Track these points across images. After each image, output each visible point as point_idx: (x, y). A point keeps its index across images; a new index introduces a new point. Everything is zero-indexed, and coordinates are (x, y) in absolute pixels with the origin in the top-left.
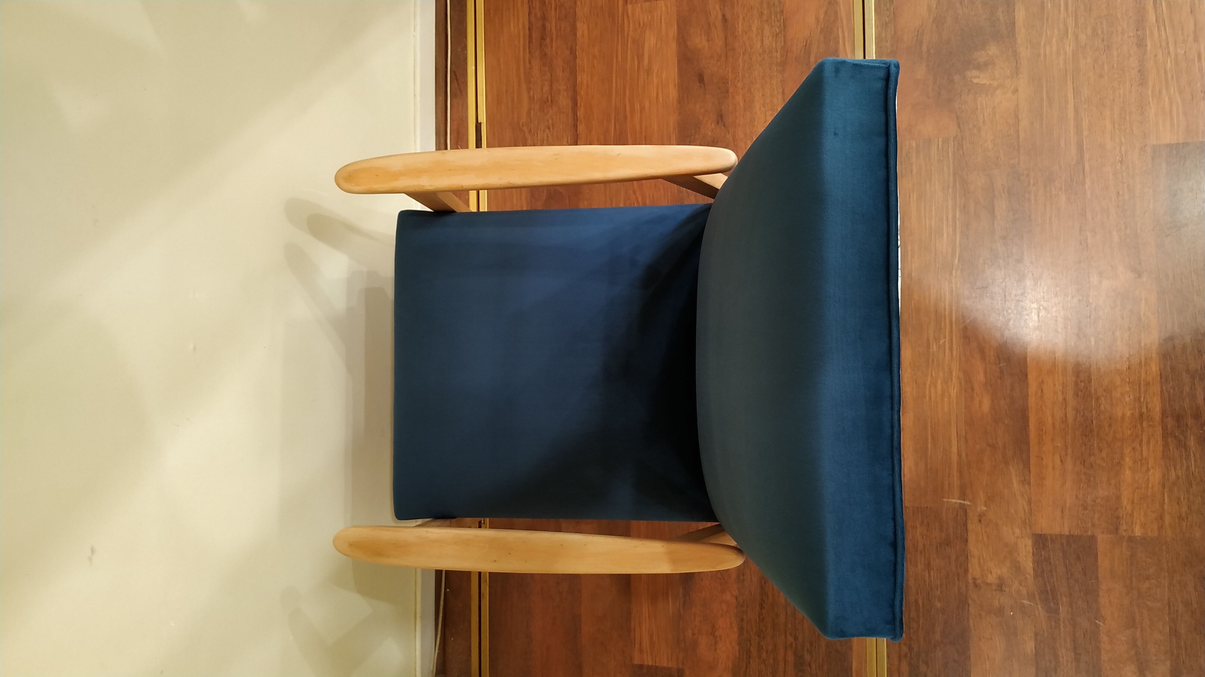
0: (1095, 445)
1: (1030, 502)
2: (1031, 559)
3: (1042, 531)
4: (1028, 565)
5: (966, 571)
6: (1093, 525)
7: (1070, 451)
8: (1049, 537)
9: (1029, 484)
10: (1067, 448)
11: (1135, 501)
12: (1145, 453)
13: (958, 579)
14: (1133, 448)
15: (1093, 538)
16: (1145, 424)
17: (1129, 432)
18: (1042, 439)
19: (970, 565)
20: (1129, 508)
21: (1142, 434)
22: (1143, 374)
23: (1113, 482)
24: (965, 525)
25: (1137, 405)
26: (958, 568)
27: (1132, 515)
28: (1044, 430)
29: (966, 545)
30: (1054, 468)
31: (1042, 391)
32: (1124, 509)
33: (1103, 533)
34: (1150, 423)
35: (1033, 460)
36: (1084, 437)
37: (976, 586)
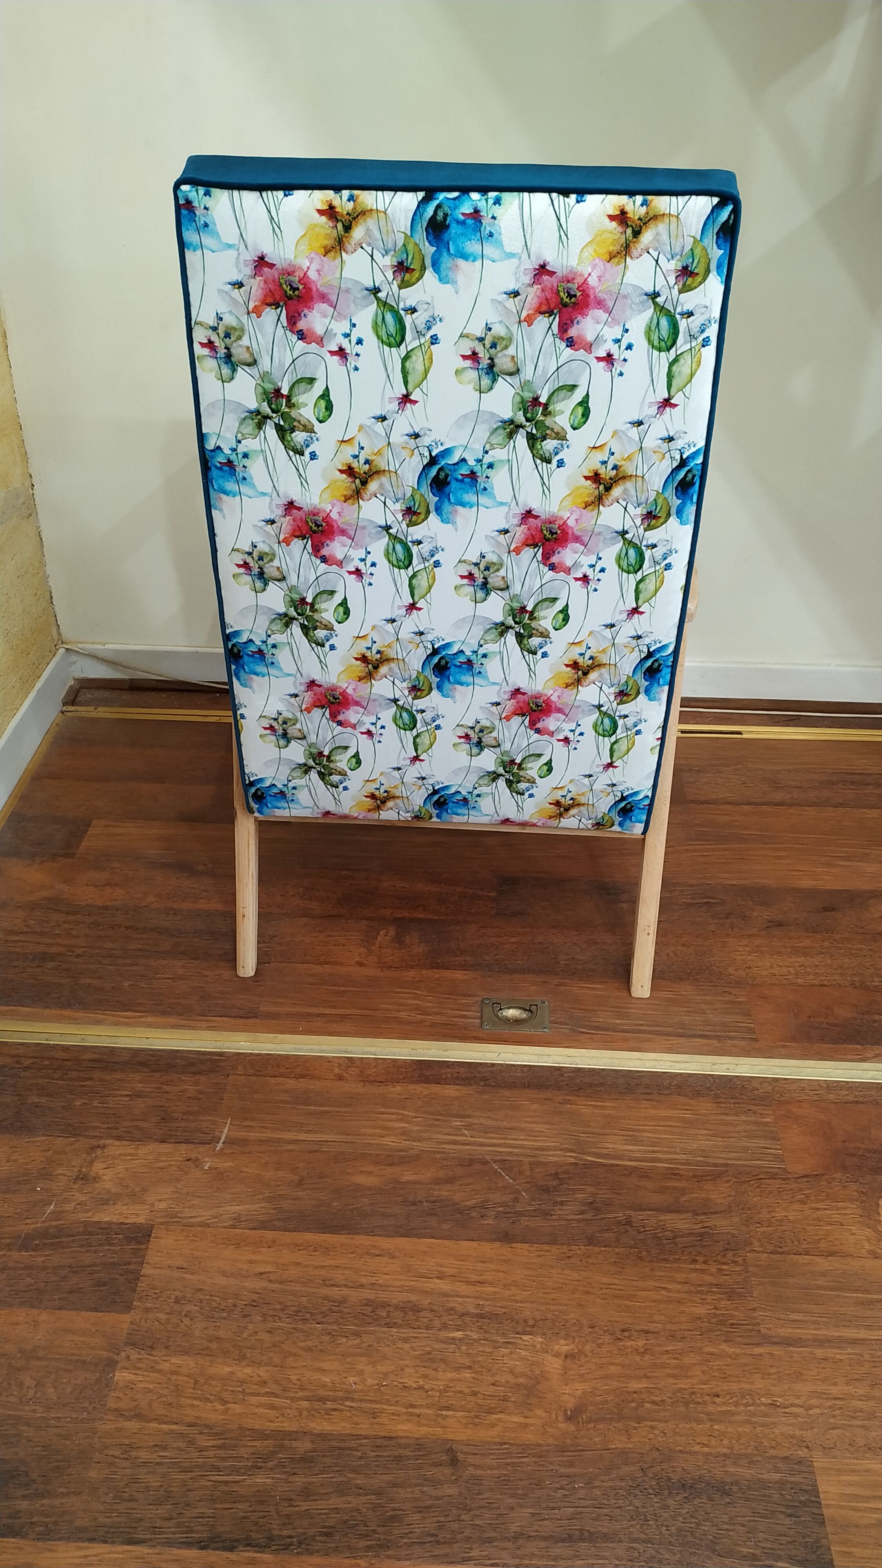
0: (280, 1324)
1: (204, 1225)
2: (115, 1220)
3: (156, 1238)
4: (106, 1216)
5: (119, 1138)
6: (147, 1310)
7: (276, 1286)
8: (143, 1247)
9: (233, 1227)
10: (281, 1283)
11: (174, 1377)
12: (254, 1400)
13: (108, 1128)
14: (265, 1383)
15: (128, 1308)
16: (305, 1404)
17: (293, 1378)
18: (301, 1250)
19: (124, 1143)
20: (166, 1366)
21: (287, 1398)
22: (393, 1408)
23: (214, 1346)
24: (187, 1142)
25: (340, 1394)
26: (125, 1130)
27: (153, 1369)
28: (315, 1253)
29: (156, 1140)
30: (251, 1262)
31: (379, 1255)
32: (165, 1358)
33: (131, 1323)
34: (305, 1413)
35: (269, 1234)
36: (296, 1309)
37: (93, 1148)
